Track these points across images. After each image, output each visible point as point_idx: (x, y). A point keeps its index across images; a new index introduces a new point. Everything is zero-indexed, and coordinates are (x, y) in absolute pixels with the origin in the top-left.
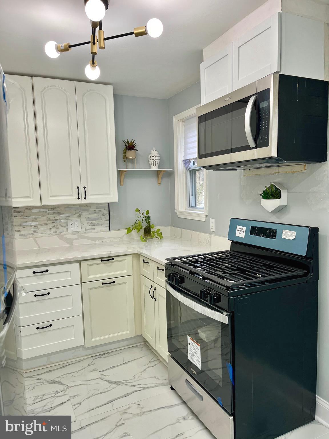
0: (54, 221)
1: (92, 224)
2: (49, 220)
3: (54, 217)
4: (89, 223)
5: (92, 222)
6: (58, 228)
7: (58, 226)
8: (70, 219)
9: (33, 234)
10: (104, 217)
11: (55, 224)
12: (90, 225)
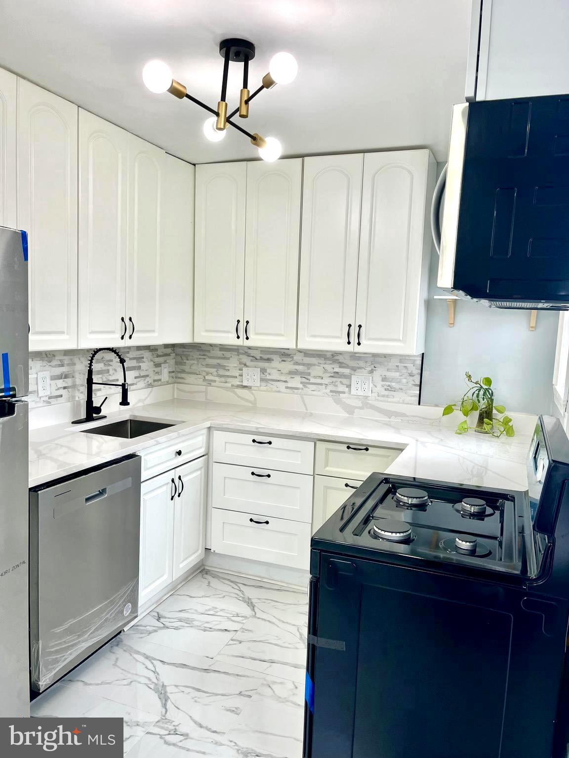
0: (332, 375)
1: (389, 389)
2: (325, 371)
3: (333, 368)
4: (384, 385)
5: (389, 383)
6: (337, 386)
7: (336, 384)
8: (356, 374)
9: (302, 389)
10: (412, 378)
11: (334, 380)
12: (386, 390)
